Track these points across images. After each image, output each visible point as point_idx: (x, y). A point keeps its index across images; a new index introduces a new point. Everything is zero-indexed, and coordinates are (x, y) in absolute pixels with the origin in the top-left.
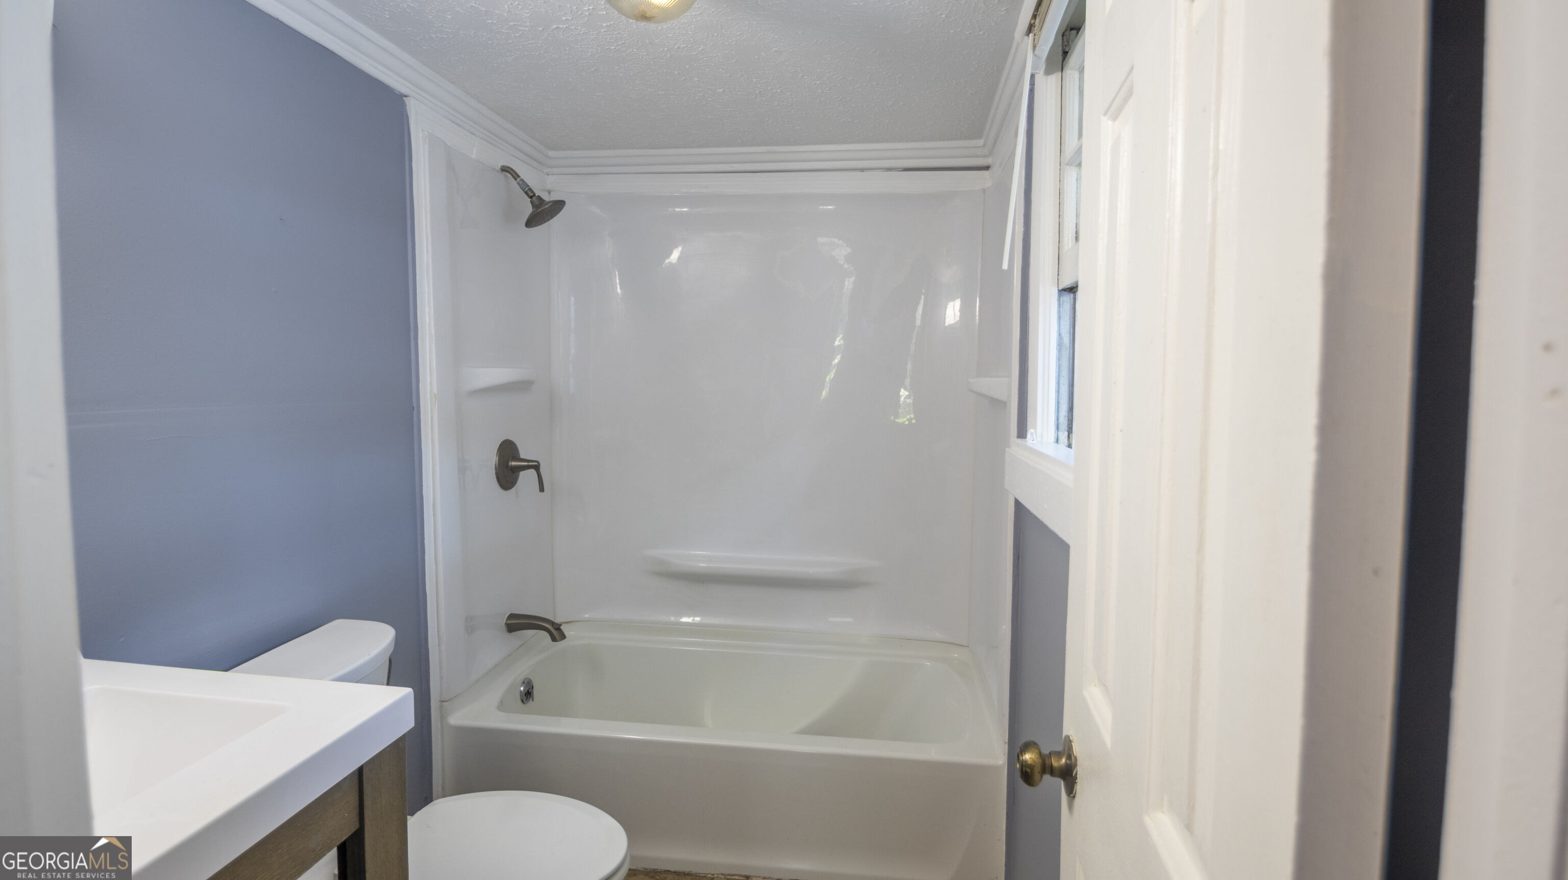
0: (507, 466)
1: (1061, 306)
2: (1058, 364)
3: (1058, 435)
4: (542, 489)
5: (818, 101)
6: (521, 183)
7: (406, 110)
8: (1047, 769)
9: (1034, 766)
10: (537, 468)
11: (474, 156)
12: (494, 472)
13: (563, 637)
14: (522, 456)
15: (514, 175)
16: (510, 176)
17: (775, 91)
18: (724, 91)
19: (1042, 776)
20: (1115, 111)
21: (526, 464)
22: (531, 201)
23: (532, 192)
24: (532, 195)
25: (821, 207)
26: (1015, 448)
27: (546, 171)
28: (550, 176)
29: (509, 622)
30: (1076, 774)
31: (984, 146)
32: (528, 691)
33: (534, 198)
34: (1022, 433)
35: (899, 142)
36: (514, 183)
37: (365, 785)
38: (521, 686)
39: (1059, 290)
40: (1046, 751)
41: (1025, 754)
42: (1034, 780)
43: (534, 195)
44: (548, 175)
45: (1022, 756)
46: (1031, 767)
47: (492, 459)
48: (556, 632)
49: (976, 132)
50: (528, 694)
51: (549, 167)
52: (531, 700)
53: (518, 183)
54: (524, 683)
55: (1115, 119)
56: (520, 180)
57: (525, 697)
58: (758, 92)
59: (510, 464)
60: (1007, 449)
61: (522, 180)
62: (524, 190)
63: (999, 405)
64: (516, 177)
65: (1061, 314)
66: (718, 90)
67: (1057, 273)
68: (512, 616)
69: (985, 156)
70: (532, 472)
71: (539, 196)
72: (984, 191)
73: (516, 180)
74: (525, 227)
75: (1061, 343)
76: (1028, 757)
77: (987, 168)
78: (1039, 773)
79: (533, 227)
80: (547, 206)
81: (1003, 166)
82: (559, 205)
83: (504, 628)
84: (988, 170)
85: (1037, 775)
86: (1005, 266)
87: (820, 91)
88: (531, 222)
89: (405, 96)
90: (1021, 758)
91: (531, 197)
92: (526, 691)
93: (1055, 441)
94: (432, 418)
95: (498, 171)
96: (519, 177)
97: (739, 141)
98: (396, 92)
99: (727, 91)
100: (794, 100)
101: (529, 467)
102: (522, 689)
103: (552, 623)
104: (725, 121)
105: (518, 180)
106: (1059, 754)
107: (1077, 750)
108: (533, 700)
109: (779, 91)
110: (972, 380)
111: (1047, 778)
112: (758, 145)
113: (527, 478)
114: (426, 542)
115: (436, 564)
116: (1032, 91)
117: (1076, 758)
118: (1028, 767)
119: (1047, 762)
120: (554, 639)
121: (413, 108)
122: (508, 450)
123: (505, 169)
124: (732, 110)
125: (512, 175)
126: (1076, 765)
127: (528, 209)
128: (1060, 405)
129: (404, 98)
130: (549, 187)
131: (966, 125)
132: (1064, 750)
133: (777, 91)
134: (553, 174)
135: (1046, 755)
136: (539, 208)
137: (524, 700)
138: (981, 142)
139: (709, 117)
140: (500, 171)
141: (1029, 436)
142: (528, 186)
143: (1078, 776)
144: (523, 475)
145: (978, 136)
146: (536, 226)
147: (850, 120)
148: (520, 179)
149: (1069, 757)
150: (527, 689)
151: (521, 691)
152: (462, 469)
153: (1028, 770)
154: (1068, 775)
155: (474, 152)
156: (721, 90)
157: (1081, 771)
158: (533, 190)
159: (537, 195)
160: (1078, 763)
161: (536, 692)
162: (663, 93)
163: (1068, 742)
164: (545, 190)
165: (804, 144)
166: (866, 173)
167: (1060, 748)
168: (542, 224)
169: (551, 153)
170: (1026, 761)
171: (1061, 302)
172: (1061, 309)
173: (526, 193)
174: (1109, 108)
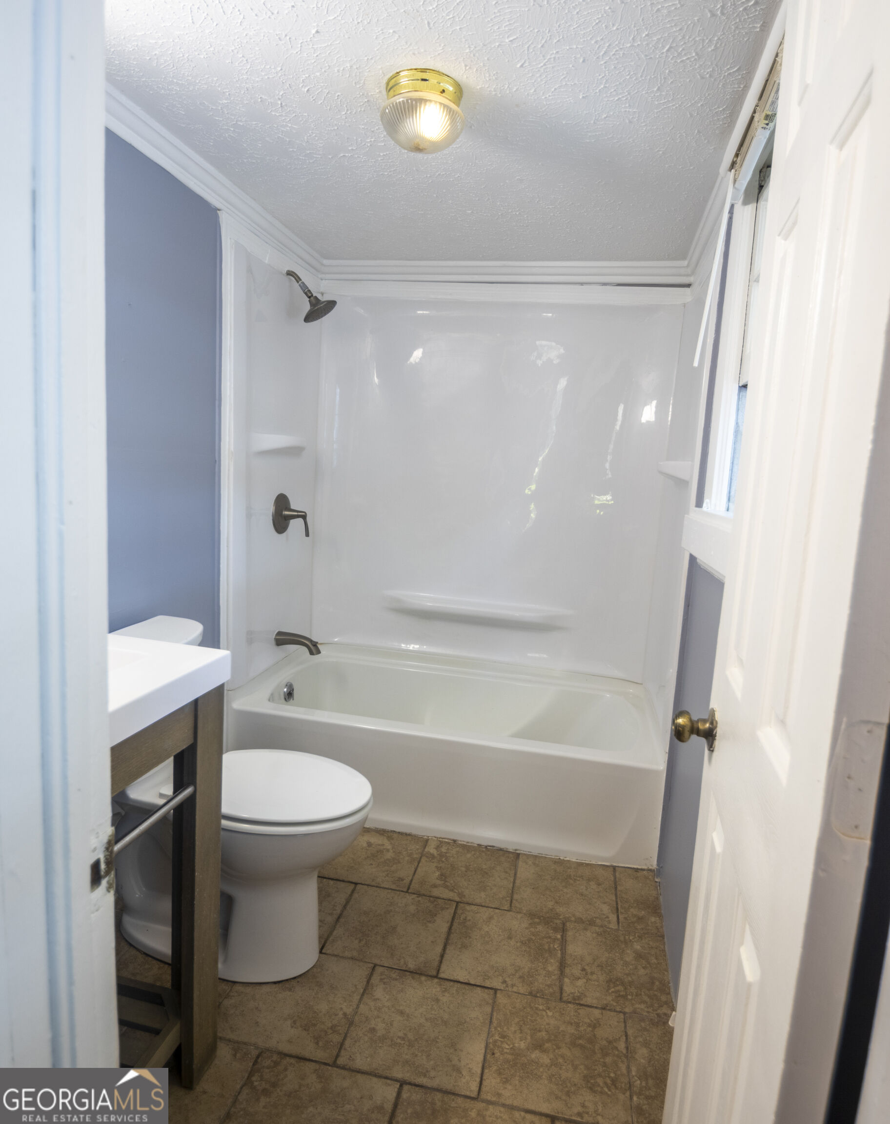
0: (281, 515)
1: (740, 399)
2: (733, 447)
3: (728, 505)
4: (307, 535)
5: (549, 223)
6: (302, 285)
7: (219, 221)
8: (694, 730)
9: (685, 726)
10: (304, 517)
11: (266, 262)
12: (271, 518)
13: (319, 652)
14: (292, 507)
15: (297, 278)
16: (293, 279)
17: (514, 213)
18: (472, 212)
19: (690, 736)
20: (786, 233)
21: (296, 513)
22: (309, 301)
23: (311, 293)
24: (310, 295)
25: (545, 314)
26: (694, 514)
27: (320, 276)
28: (323, 281)
29: (277, 637)
30: (716, 733)
31: (688, 266)
32: (290, 692)
33: (312, 298)
34: (699, 503)
35: (615, 260)
36: (296, 285)
37: (199, 713)
38: (285, 688)
39: (739, 387)
40: (695, 718)
41: (679, 718)
42: (684, 737)
43: (312, 295)
44: (322, 280)
45: (677, 719)
46: (683, 727)
47: (271, 509)
48: (314, 648)
49: (682, 254)
50: (289, 695)
51: (323, 273)
52: (292, 699)
53: (300, 285)
54: (287, 685)
55: (786, 239)
56: (301, 283)
57: (287, 696)
58: (500, 214)
59: (283, 513)
60: (686, 516)
61: (303, 283)
62: (304, 292)
63: (682, 484)
64: (299, 280)
65: (740, 406)
66: (468, 211)
67: (739, 372)
68: (280, 633)
69: (688, 275)
70: (301, 520)
71: (316, 297)
72: (684, 305)
73: (298, 282)
74: (303, 322)
75: (738, 431)
76: (680, 721)
77: (689, 286)
78: (688, 731)
79: (310, 322)
80: (322, 305)
81: (702, 285)
82: (331, 304)
83: (274, 642)
84: (689, 287)
85: (687, 734)
86: (696, 364)
87: (552, 215)
88: (309, 318)
89: (219, 210)
90: (676, 722)
91: (309, 297)
92: (288, 692)
93: (726, 509)
94: (229, 470)
95: (284, 275)
96: (301, 280)
97: (481, 256)
98: (212, 206)
99: (475, 212)
100: (530, 221)
101: (298, 516)
102: (285, 690)
103: (311, 641)
104: (470, 238)
105: (300, 282)
106: (704, 721)
107: (718, 717)
108: (293, 699)
109: (518, 213)
110: (661, 463)
111: (694, 737)
112: (496, 259)
113: (296, 525)
114: (221, 566)
115: (228, 585)
116: (730, 219)
117: (717, 722)
118: (681, 727)
119: (695, 726)
120: (312, 653)
121: (225, 220)
122: (282, 502)
123: (290, 273)
124: (478, 228)
125: (295, 279)
126: (716, 727)
127: (307, 307)
128: (732, 481)
129: (218, 211)
130: (322, 290)
131: (674, 247)
132: (709, 718)
133: (516, 214)
134: (326, 280)
135: (695, 721)
136: (315, 307)
137: (287, 699)
138: (685, 263)
139: (458, 234)
140: (285, 274)
141: (704, 505)
142: (308, 288)
143: (717, 735)
144: (292, 522)
145: (684, 258)
146: (312, 321)
147: (575, 240)
148: (301, 281)
149: (712, 723)
150: (289, 691)
151: (284, 692)
152: (249, 515)
153: (681, 729)
154: (710, 735)
155: (267, 258)
156: (470, 212)
157: (719, 731)
158: (312, 291)
159: (314, 295)
160: (718, 725)
161: (296, 693)
162: (422, 212)
163: (712, 713)
164: (319, 293)
165: (534, 260)
166: (585, 287)
167: (706, 717)
168: (317, 320)
169: (325, 262)
170: (679, 724)
171: (741, 397)
172: (740, 402)
173: (306, 293)
174: (782, 230)
